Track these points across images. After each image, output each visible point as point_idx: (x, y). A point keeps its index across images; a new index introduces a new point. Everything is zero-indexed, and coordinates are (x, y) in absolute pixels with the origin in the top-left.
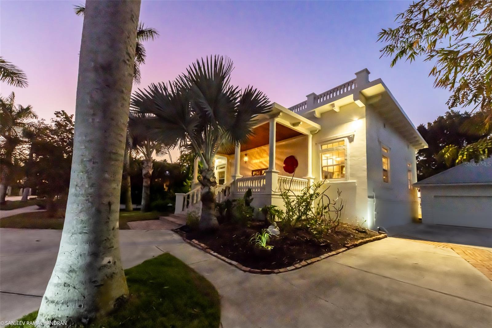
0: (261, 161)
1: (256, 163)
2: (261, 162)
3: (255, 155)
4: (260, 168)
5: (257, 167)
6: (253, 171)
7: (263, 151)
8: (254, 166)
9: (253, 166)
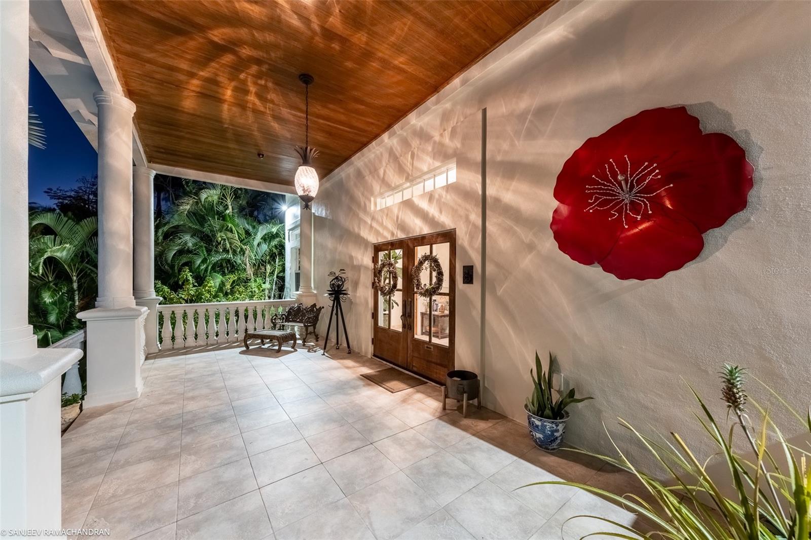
0: (407, 195)
1: (387, 211)
2: (408, 204)
3: (381, 172)
4: (401, 235)
5: (390, 226)
6: (377, 248)
7: (415, 143)
8: (381, 224)
9: (375, 225)
